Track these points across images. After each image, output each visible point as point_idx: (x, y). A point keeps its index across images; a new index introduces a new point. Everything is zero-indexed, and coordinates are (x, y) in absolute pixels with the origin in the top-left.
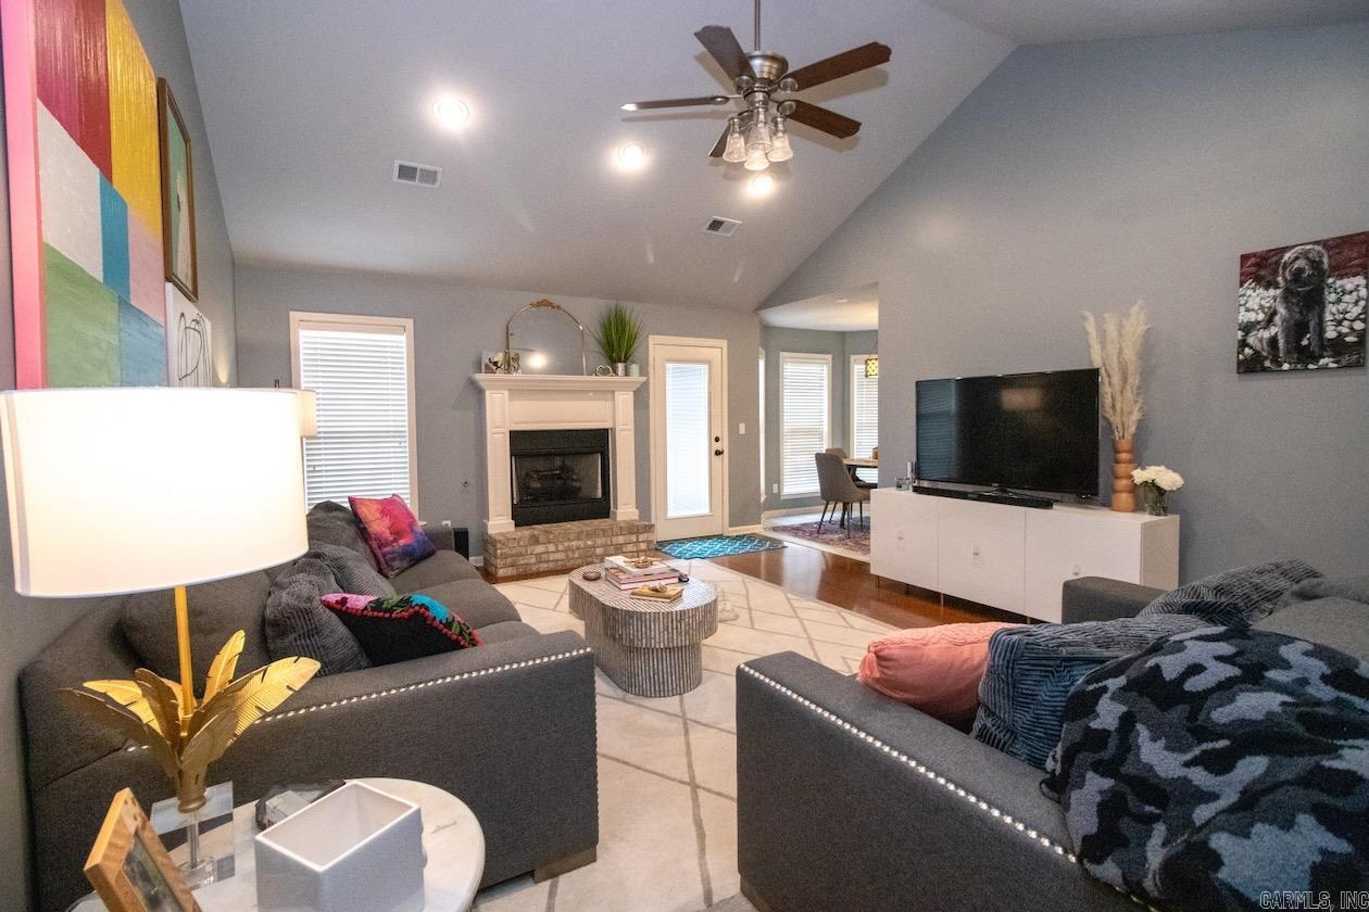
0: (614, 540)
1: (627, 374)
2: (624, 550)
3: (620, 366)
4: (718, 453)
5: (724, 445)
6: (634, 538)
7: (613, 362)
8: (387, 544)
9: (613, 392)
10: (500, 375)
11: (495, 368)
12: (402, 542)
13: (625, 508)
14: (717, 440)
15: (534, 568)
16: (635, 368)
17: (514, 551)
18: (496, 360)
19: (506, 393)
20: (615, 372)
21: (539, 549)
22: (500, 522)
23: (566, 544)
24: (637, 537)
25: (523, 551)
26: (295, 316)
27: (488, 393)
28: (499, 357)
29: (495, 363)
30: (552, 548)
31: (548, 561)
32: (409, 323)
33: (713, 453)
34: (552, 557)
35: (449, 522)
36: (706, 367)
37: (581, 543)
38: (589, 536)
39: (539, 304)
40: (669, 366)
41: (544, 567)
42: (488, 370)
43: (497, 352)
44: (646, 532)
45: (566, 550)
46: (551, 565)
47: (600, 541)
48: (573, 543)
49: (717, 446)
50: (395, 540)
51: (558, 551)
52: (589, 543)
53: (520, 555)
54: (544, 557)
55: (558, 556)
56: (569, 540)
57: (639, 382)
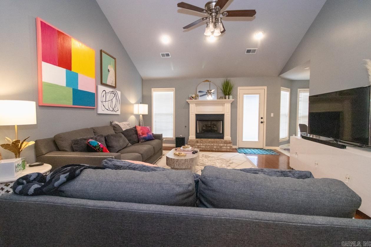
0: (220, 145)
1: (229, 98)
2: (223, 148)
3: (227, 96)
4: (262, 122)
5: (265, 120)
6: (226, 145)
7: (225, 95)
8: (140, 136)
9: (225, 104)
10: (194, 100)
13: (227, 137)
14: (262, 118)
16: (231, 97)
17: (192, 144)
18: (193, 96)
19: (195, 104)
20: (225, 98)
21: (198, 144)
22: (192, 136)
23: (206, 144)
25: (195, 144)
26: (152, 89)
27: (190, 104)
28: (194, 96)
29: (193, 97)
30: (202, 144)
32: (174, 89)
33: (260, 122)
34: (201, 147)
35: (181, 135)
36: (259, 95)
38: (212, 142)
39: (205, 81)
40: (245, 95)
42: (190, 99)
43: (193, 94)
44: (229, 143)
45: (205, 146)
47: (215, 144)
48: (208, 144)
49: (262, 120)
51: (203, 146)
52: (212, 144)
55: (203, 147)
56: (206, 143)
57: (232, 101)
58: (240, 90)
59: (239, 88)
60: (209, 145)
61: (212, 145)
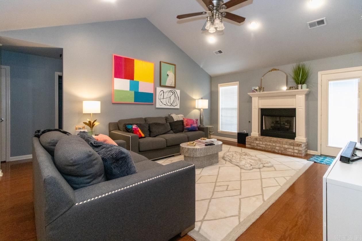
0: (283, 146)
1: (302, 88)
2: (288, 150)
3: (300, 86)
6: (292, 147)
9: (295, 95)
10: (257, 93)
11: (256, 91)
12: (187, 127)
13: (301, 137)
15: (256, 147)
16: (305, 86)
17: (250, 141)
18: (256, 89)
19: (258, 98)
20: (297, 88)
21: (257, 142)
24: (294, 148)
25: (253, 141)
26: (219, 85)
27: (253, 98)
28: (258, 88)
29: (256, 90)
30: (261, 143)
31: (260, 146)
32: (238, 82)
34: (261, 145)
35: (245, 131)
37: (271, 144)
38: (274, 142)
39: (271, 70)
41: (259, 148)
42: (253, 91)
44: (297, 146)
45: (266, 145)
46: (261, 148)
47: (278, 145)
48: (268, 143)
50: (186, 126)
51: (263, 144)
52: (274, 144)
53: (252, 142)
54: (259, 145)
55: (263, 146)
56: (267, 142)
57: (306, 91)
58: (322, 76)
59: (320, 73)
60: (270, 145)
61: (274, 146)
